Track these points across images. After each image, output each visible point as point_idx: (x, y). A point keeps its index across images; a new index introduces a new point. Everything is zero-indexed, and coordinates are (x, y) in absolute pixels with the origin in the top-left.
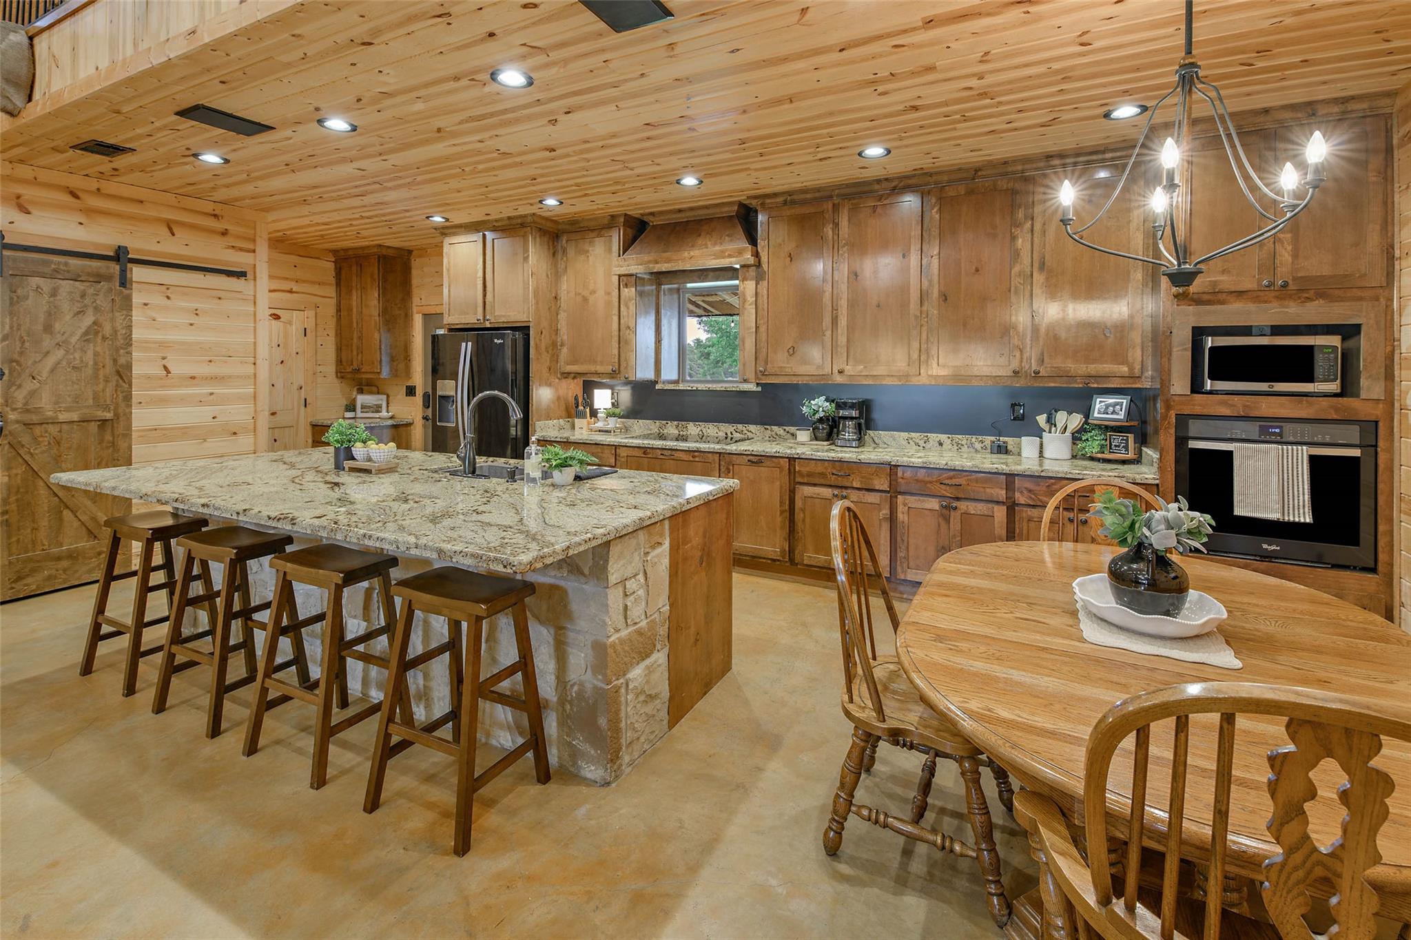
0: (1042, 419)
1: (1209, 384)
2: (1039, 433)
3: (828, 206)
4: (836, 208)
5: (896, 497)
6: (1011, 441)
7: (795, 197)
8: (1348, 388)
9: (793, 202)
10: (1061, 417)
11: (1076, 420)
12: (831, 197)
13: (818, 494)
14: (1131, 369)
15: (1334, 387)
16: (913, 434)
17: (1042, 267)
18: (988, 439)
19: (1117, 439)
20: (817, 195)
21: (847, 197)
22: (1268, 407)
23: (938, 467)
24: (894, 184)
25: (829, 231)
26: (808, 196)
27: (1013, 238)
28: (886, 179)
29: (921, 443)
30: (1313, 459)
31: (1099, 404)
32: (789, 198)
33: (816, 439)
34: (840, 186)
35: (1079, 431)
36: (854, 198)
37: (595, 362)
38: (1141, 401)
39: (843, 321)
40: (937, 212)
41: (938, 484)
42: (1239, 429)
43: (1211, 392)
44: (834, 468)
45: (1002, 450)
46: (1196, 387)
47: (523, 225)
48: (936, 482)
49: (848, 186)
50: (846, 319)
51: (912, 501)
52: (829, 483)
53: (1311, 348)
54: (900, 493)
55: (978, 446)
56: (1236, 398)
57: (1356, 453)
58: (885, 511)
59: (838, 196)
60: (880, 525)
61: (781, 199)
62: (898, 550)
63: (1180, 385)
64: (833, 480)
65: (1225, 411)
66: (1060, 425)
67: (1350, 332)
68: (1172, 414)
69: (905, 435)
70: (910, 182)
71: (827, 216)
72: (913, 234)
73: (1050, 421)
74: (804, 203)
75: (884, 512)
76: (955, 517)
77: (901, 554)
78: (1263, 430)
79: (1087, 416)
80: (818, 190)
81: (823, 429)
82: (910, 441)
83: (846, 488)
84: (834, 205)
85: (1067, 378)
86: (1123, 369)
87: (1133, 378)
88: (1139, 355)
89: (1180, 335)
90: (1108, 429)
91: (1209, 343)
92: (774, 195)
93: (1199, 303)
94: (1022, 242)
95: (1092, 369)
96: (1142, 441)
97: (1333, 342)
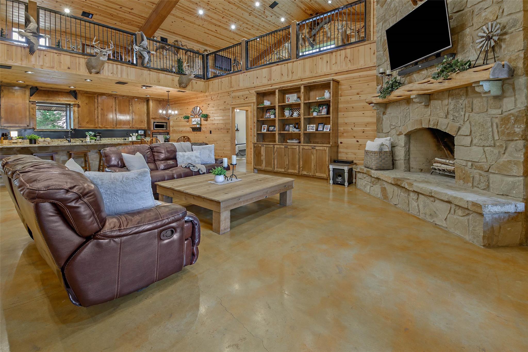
0: (131, 134)
1: (155, 128)
2: (131, 136)
6: (127, 138)
7: (88, 93)
8: (167, 129)
10: (134, 134)
11: (137, 134)
12: (96, 94)
15: (165, 129)
17: (134, 112)
18: (123, 138)
19: (142, 136)
21: (100, 95)
22: (161, 131)
25: (96, 99)
26: (91, 93)
27: (129, 107)
28: (108, 94)
29: (111, 140)
31: (139, 131)
32: (86, 92)
35: (137, 136)
37: (18, 124)
38: (145, 131)
39: (100, 117)
40: (117, 101)
42: (157, 134)
45: (125, 139)
49: (100, 93)
53: (164, 125)
55: (121, 139)
56: (158, 130)
59: (98, 94)
63: (152, 129)
65: (156, 132)
67: (166, 123)
68: (152, 132)
70: (112, 95)
73: (133, 135)
78: (160, 134)
80: (94, 92)
82: (109, 139)
84: (97, 96)
85: (138, 128)
86: (144, 127)
87: (145, 128)
88: (146, 125)
89: (152, 123)
90: (141, 135)
91: (155, 124)
92: (83, 91)
93: (154, 119)
94: (131, 108)
95: (140, 127)
96: (145, 136)
97: (165, 124)
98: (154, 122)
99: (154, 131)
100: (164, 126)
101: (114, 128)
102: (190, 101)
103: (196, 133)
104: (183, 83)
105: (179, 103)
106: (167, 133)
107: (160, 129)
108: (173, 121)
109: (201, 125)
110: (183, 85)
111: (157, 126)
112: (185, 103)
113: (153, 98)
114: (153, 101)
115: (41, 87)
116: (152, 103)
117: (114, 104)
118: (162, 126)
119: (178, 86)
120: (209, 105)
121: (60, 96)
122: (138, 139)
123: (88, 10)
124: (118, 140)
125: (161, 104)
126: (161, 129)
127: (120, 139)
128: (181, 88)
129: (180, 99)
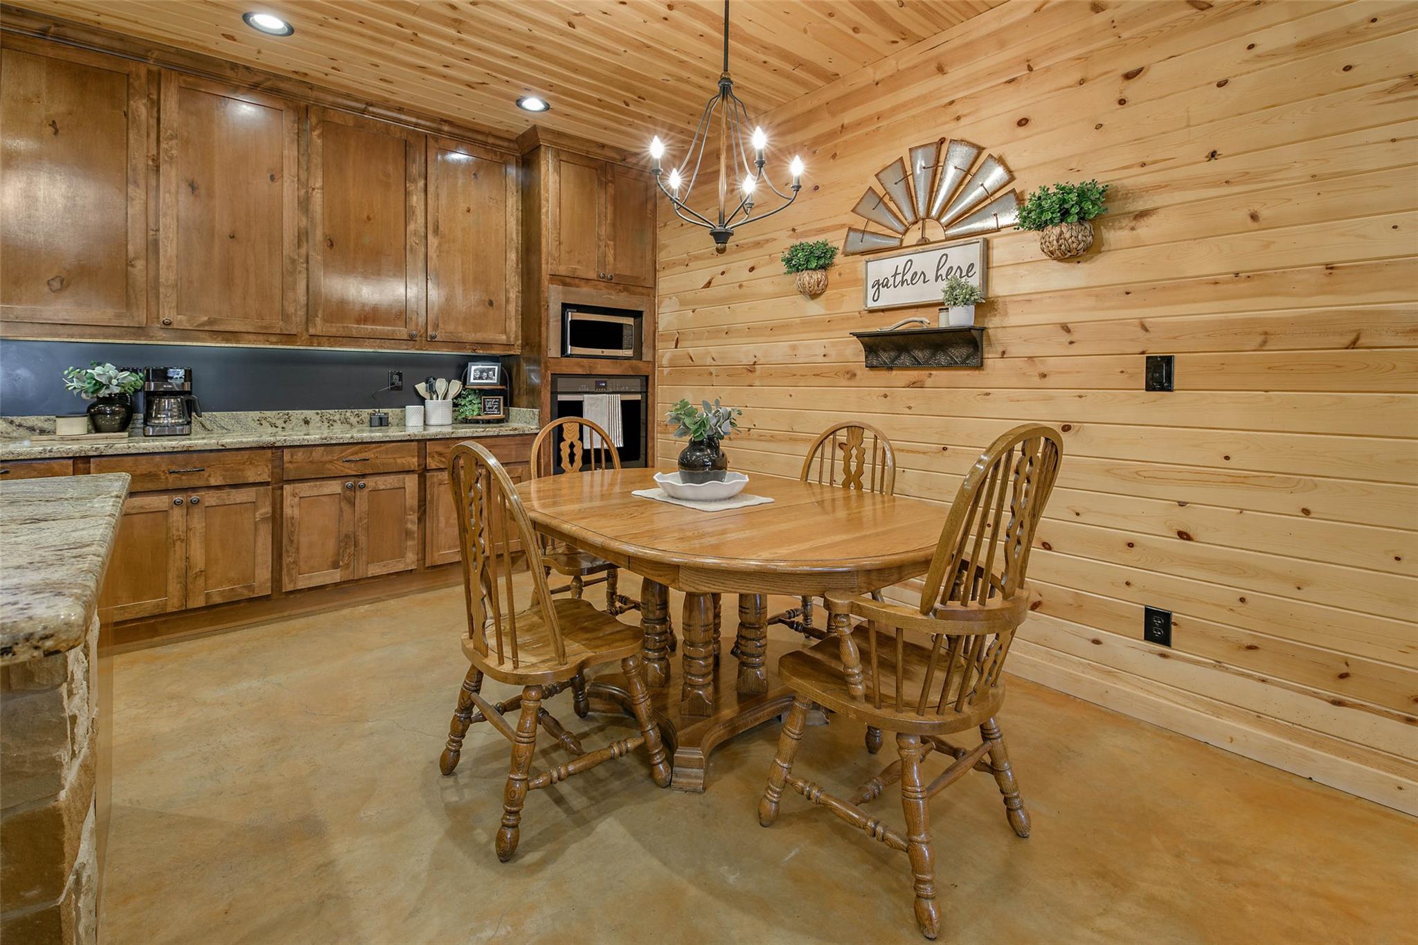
0: (421, 387)
1: (570, 349)
2: (422, 401)
3: (139, 70)
4: (155, 79)
5: (282, 488)
6: (392, 413)
7: (69, 32)
8: (637, 355)
9: (61, 39)
10: (440, 385)
11: (456, 386)
12: (143, 58)
13: (142, 507)
14: (508, 338)
15: (629, 353)
16: (268, 413)
18: (366, 413)
19: (491, 402)
20: (117, 45)
21: (182, 71)
22: (603, 368)
23: (341, 441)
24: (256, 79)
26: (97, 40)
27: (408, 193)
28: (247, 68)
29: (280, 423)
30: (623, 403)
31: (474, 369)
32: (53, 29)
33: (97, 429)
34: (163, 48)
35: (459, 396)
36: (188, 75)
39: (169, 249)
40: (319, 136)
41: (340, 463)
42: (585, 384)
43: (571, 356)
44: (173, 463)
45: (383, 421)
46: (563, 352)
48: (338, 460)
49: (179, 52)
50: (174, 245)
51: (305, 489)
52: (163, 487)
53: (622, 325)
54: (289, 482)
55: (353, 420)
56: (585, 360)
57: (638, 397)
58: (265, 509)
59: (157, 60)
60: (256, 529)
61: (36, 25)
62: (284, 555)
63: (554, 350)
64: (172, 481)
65: (580, 371)
66: (441, 392)
67: (637, 315)
68: (549, 373)
69: (256, 414)
70: (282, 85)
71: (136, 84)
72: (286, 152)
73: (431, 390)
75: (263, 511)
76: (362, 499)
77: (287, 560)
78: (598, 385)
79: (464, 383)
80: (122, 38)
81: (113, 413)
82: (263, 422)
83: (194, 489)
84: (149, 72)
85: (459, 344)
86: (504, 338)
87: (509, 345)
88: (514, 326)
89: (555, 309)
90: (482, 393)
91: (569, 316)
93: (565, 284)
94: (416, 200)
95: (480, 337)
96: (509, 402)
97: (629, 321)
98: (565, 307)
99: (568, 366)
100: (626, 332)
101: (290, 337)
106: (637, 382)
107: (598, 352)
108: (683, 303)
111: (584, 334)
113: (560, 138)
114: (563, 156)
116: (558, 170)
117: (291, 152)
118: (608, 336)
122: (466, 421)
124: (331, 423)
125: (611, 190)
126: (608, 352)
127: (346, 421)
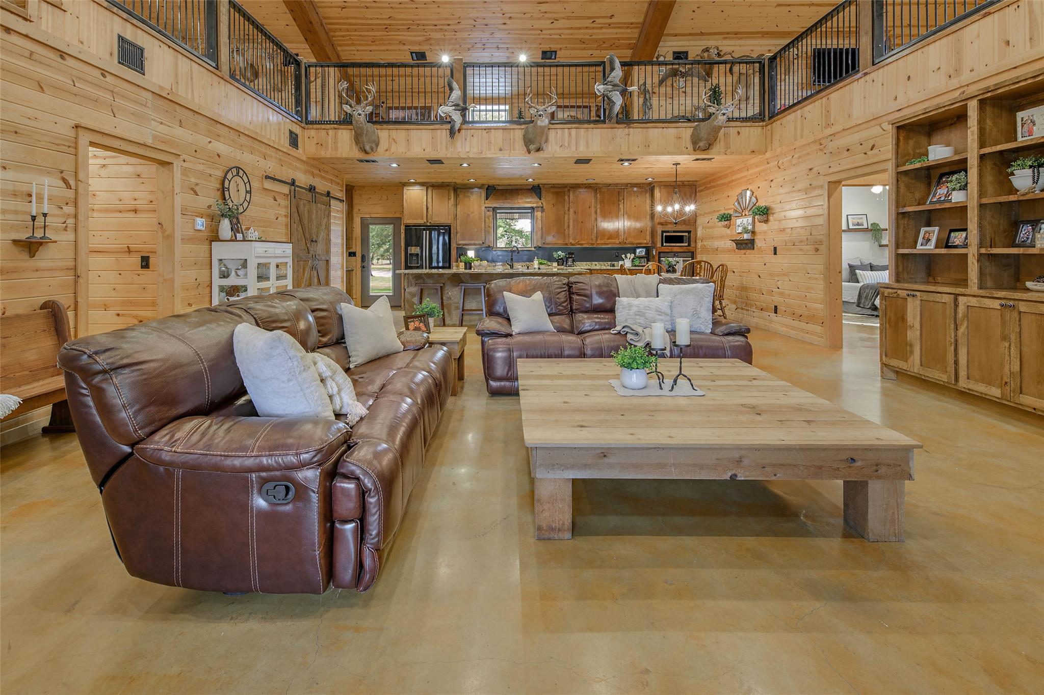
0: (623, 256)
1: (664, 244)
2: (623, 260)
3: (566, 190)
4: (569, 191)
6: (616, 263)
7: (556, 186)
8: (689, 245)
9: (554, 187)
10: (628, 255)
11: (633, 255)
12: (566, 187)
14: (647, 241)
15: (687, 244)
16: (588, 263)
18: (609, 263)
19: (643, 260)
21: (573, 188)
22: (675, 249)
24: (586, 185)
25: (566, 198)
26: (560, 186)
27: (619, 205)
30: (683, 260)
31: (638, 251)
33: (559, 265)
34: (571, 184)
35: (634, 259)
37: (473, 240)
38: (648, 250)
39: (571, 226)
40: (599, 195)
42: (670, 255)
43: (665, 246)
45: (613, 265)
46: (662, 245)
47: (448, 186)
53: (683, 236)
55: (607, 265)
56: (670, 247)
59: (570, 187)
61: (551, 186)
63: (659, 245)
65: (668, 251)
66: (628, 257)
67: (689, 232)
68: (658, 251)
71: (566, 193)
73: (626, 257)
74: (559, 188)
78: (674, 255)
79: (635, 254)
80: (563, 184)
82: (587, 265)
84: (568, 189)
85: (632, 244)
86: (645, 241)
87: (647, 244)
88: (648, 238)
89: (659, 232)
90: (640, 258)
91: (664, 234)
92: (549, 184)
93: (663, 225)
94: (621, 206)
95: (637, 242)
96: (648, 261)
97: (687, 234)
98: (663, 232)
99: (663, 249)
100: (685, 238)
101: (592, 244)
102: (734, 178)
103: (745, 254)
104: (700, 140)
105: (714, 187)
106: (690, 254)
107: (674, 244)
108: (703, 228)
109: (753, 233)
110: (701, 144)
111: (670, 239)
112: (724, 184)
113: (661, 182)
114: (662, 187)
115: (499, 185)
116: (660, 192)
117: (593, 200)
118: (679, 239)
119: (690, 147)
120: (772, 184)
121: (520, 196)
122: (635, 266)
123: (548, 46)
124: (601, 265)
125: (678, 193)
126: (677, 244)
127: (605, 265)
128: (698, 152)
129: (714, 177)
